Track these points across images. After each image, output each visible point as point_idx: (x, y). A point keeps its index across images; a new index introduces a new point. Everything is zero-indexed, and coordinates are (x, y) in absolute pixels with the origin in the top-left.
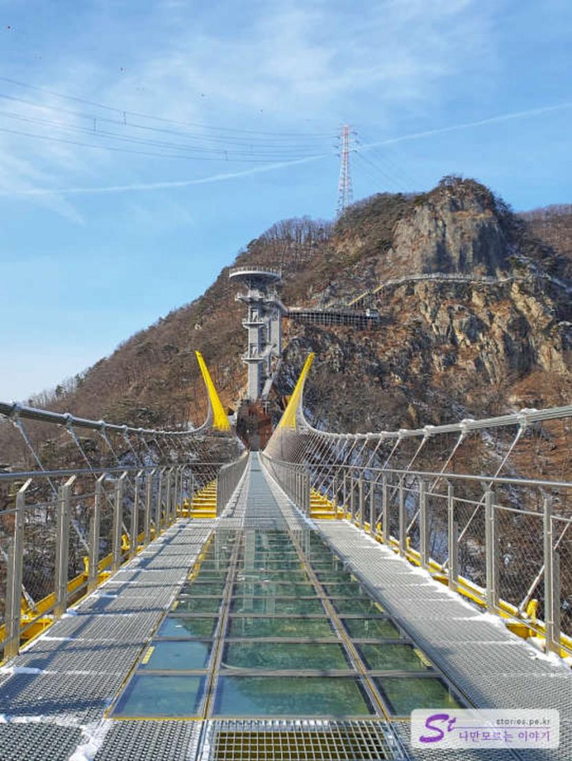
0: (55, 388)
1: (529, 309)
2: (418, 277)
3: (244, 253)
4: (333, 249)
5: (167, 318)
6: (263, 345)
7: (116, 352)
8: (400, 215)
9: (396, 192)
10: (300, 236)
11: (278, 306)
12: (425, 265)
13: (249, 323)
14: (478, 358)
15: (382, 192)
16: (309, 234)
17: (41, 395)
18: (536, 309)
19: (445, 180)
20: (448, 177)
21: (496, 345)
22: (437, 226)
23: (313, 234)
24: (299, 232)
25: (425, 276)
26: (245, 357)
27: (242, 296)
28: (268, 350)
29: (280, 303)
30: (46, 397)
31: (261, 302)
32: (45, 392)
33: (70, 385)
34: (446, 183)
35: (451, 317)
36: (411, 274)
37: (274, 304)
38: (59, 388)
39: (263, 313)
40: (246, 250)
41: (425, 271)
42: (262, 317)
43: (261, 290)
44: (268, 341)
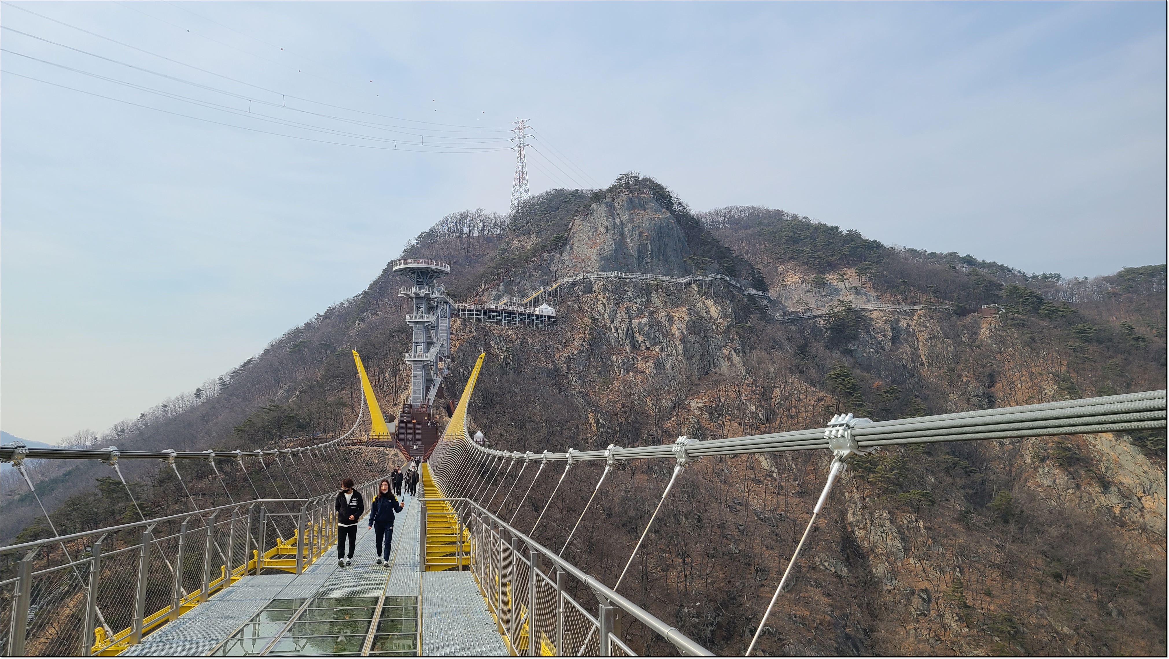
0: (195, 391)
1: (708, 312)
2: (595, 275)
3: (413, 246)
4: (508, 243)
5: (325, 313)
6: (429, 344)
7: (267, 351)
8: (577, 211)
9: (573, 189)
10: (474, 229)
11: (447, 303)
12: (603, 263)
13: (413, 320)
14: (658, 360)
15: (559, 188)
16: (483, 228)
17: (178, 399)
18: (714, 311)
19: (622, 177)
20: (625, 175)
21: (676, 347)
22: (615, 224)
23: (486, 228)
24: (472, 226)
25: (604, 274)
26: (409, 357)
27: (406, 292)
28: (434, 350)
29: (448, 299)
30: (183, 401)
31: (427, 298)
32: (182, 396)
33: (212, 387)
34: (623, 180)
35: (630, 317)
36: (588, 272)
37: (441, 300)
38: (199, 391)
39: (430, 309)
40: (415, 243)
41: (603, 269)
42: (429, 313)
43: (427, 285)
44: (434, 340)
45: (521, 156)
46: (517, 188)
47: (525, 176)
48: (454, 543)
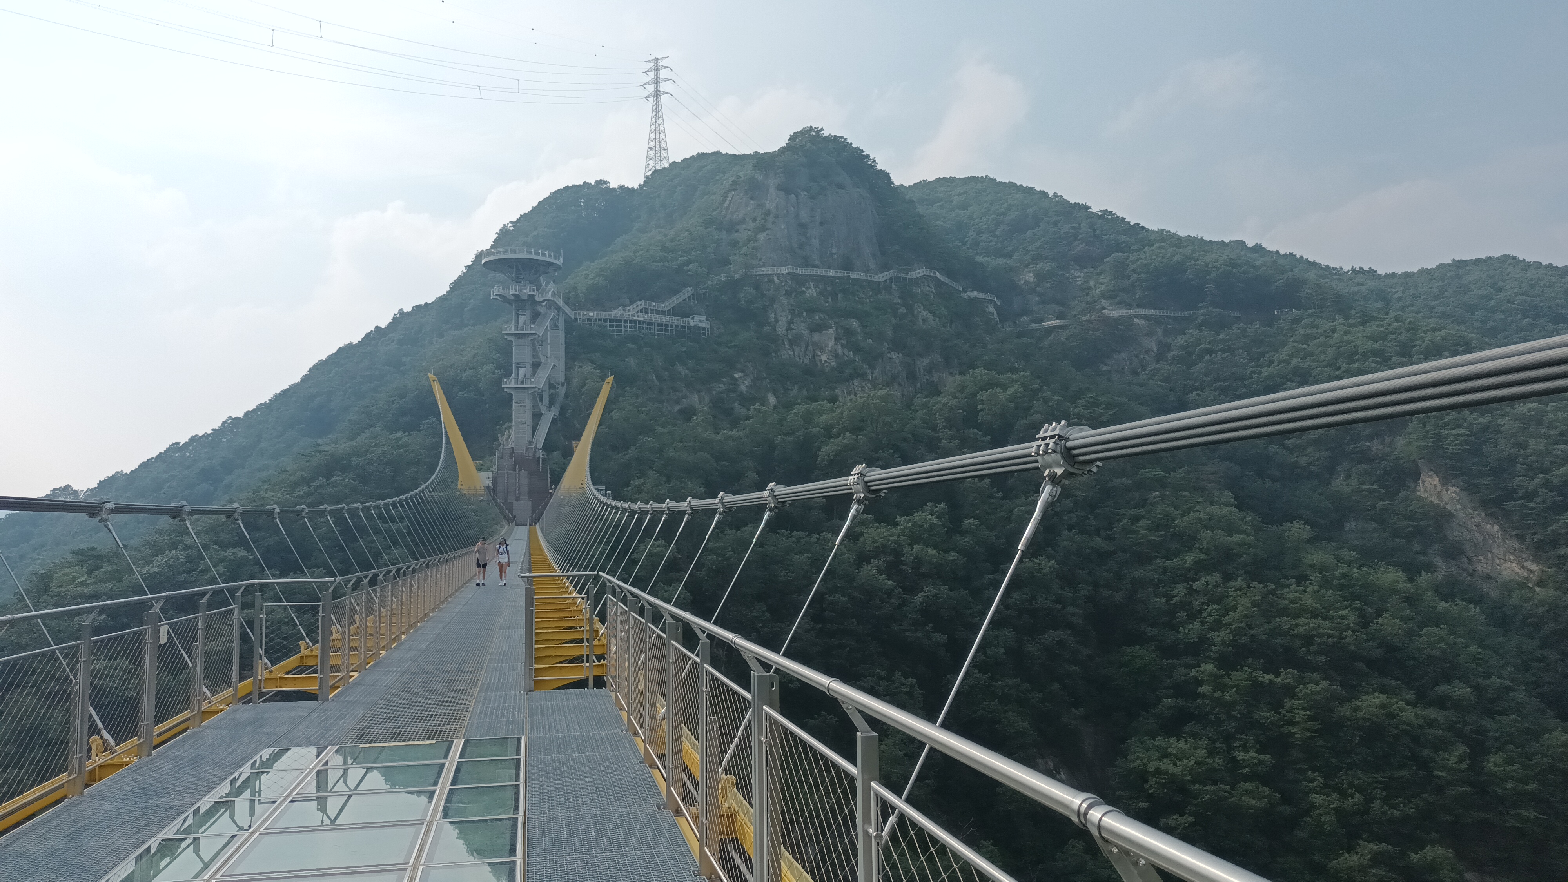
6: (536, 365)
10: (593, 209)
11: (559, 308)
13: (513, 331)
26: (508, 383)
27: (501, 292)
28: (543, 374)
29: (561, 303)
31: (531, 301)
35: (810, 328)
37: (551, 304)
39: (536, 317)
42: (534, 323)
43: (531, 283)
44: (543, 360)
45: (657, 110)
46: (652, 153)
47: (664, 137)
48: (581, 641)
